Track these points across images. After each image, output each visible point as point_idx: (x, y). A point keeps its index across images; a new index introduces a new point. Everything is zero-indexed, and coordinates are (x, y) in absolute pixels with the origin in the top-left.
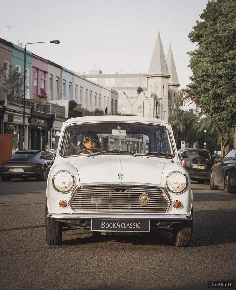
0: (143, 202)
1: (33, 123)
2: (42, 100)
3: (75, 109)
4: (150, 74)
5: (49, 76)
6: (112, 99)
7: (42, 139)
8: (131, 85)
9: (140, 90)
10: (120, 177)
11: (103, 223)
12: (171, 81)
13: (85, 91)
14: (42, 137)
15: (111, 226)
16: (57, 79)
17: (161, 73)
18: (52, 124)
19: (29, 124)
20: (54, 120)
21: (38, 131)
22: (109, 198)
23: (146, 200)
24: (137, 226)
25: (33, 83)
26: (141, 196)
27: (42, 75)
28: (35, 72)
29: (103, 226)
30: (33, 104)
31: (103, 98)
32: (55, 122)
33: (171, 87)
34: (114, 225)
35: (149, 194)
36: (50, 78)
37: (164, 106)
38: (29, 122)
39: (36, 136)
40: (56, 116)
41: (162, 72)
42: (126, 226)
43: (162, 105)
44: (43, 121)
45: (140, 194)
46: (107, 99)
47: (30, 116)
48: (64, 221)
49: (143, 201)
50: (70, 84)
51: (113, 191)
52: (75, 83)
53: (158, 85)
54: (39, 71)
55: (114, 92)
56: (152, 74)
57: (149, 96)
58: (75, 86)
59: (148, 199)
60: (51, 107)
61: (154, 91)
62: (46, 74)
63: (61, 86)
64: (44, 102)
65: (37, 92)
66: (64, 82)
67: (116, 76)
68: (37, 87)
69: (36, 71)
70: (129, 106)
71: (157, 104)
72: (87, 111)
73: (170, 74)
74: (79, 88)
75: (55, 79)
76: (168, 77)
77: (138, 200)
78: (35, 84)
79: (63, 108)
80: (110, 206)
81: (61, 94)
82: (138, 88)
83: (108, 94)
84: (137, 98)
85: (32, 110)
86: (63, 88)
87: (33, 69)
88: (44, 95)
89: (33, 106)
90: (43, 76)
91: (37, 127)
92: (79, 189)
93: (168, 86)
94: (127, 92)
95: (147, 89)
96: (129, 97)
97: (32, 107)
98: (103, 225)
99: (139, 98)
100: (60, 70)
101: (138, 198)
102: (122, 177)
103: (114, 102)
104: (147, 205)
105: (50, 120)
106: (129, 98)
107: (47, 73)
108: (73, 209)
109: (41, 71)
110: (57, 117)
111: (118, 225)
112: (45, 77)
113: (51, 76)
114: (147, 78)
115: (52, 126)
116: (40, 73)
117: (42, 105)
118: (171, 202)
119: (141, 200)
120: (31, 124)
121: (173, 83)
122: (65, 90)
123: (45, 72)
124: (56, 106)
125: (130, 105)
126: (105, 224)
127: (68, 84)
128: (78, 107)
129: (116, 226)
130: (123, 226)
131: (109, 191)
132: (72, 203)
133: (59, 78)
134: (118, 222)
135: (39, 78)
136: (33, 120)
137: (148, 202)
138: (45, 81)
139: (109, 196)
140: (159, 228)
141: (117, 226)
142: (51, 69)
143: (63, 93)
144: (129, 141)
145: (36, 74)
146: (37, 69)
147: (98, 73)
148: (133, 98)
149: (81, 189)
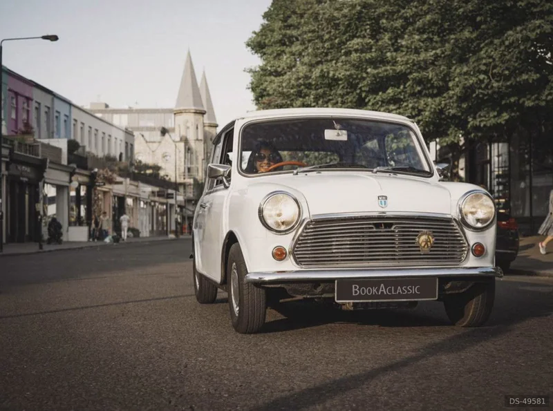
0: (424, 247)
1: (13, 171)
2: (26, 137)
3: (75, 153)
4: (178, 109)
5: (34, 105)
6: (126, 143)
7: (27, 196)
8: (151, 124)
9: (164, 132)
10: (381, 202)
11: (356, 287)
12: (206, 119)
13: (88, 129)
14: (27, 192)
15: (369, 292)
16: (47, 110)
17: (193, 108)
18: (42, 174)
19: (6, 173)
20: (46, 168)
21: (21, 184)
22: (363, 240)
23: (429, 243)
24: (415, 290)
25: (10, 114)
26: (421, 236)
27: (24, 103)
28: (12, 98)
29: (356, 292)
30: (12, 141)
31: (113, 140)
32: (47, 170)
33: (207, 129)
34: (374, 290)
35: (434, 232)
36: (36, 108)
37: (198, 154)
38: (7, 169)
39: (17, 191)
40: (48, 161)
41: (195, 106)
42: (395, 291)
43: (196, 152)
44: (28, 170)
45: (418, 231)
46: (119, 142)
47: (8, 160)
48: (282, 286)
49: (423, 245)
50: (66, 118)
51: (372, 228)
52: (73, 116)
53: (189, 125)
54: (19, 97)
55: (129, 133)
56: (182, 108)
57: (178, 139)
58: (73, 122)
59: (432, 240)
60: (40, 148)
61: (183, 133)
62: (30, 101)
63: (53, 121)
64: (29, 140)
65: (16, 127)
66: (57, 114)
67: (130, 111)
68: (16, 120)
69: (13, 96)
70: (149, 153)
71: (188, 150)
72: (94, 156)
73: (205, 109)
74: (79, 125)
75: (43, 110)
76: (203, 113)
77: (414, 243)
78: (13, 116)
79: (60, 150)
80: (366, 256)
81: (53, 133)
82: (160, 129)
83: (121, 136)
84: (160, 142)
85: (11, 151)
86: (55, 124)
87: (10, 93)
88: (28, 130)
89: (13, 145)
90: (26, 105)
91: (19, 177)
92: (309, 225)
93: (204, 126)
94: (146, 134)
95: (173, 130)
96: (148, 140)
97: (10, 147)
98: (355, 289)
99: (163, 142)
100: (50, 97)
101: (414, 239)
102: (385, 202)
103: (129, 146)
104: (431, 251)
105: (39, 168)
106: (150, 142)
107: (32, 100)
108: (298, 263)
109: (22, 96)
110: (51, 162)
111: (382, 289)
112: (28, 106)
113: (37, 105)
114: (173, 115)
115: (43, 177)
116: (21, 100)
117: (26, 145)
118: (469, 245)
119: (420, 242)
120: (10, 172)
121: (209, 122)
122: (58, 127)
123: (28, 99)
124: (48, 146)
125: (151, 153)
126: (359, 290)
127: (62, 118)
128: (80, 150)
129: (378, 290)
130: (390, 291)
131: (363, 228)
132: (296, 251)
133: (49, 108)
134: (382, 285)
135: (20, 107)
136: (12, 166)
137: (432, 247)
138: (28, 111)
139: (363, 236)
140: (447, 293)
141: (380, 290)
142: (37, 95)
143: (55, 129)
144: (155, 202)
145: (14, 101)
146: (17, 94)
147: (103, 108)
148: (154, 142)
149: (311, 226)
